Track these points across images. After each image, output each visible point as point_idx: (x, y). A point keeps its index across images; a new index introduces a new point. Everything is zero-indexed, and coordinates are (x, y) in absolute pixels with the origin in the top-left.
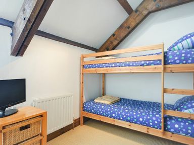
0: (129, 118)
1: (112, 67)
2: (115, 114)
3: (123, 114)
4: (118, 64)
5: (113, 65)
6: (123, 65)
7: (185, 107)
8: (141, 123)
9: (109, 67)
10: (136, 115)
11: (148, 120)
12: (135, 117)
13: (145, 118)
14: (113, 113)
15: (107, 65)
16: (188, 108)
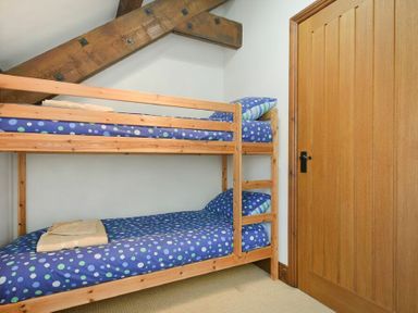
0: (180, 258)
1: (132, 136)
2: (144, 261)
3: (166, 252)
4: (151, 131)
5: (137, 132)
6: (166, 134)
7: (250, 207)
8: (204, 257)
9: (123, 135)
10: (193, 244)
11: (215, 246)
12: (192, 249)
13: (210, 243)
14: (137, 262)
15: (115, 129)
16: (254, 208)
